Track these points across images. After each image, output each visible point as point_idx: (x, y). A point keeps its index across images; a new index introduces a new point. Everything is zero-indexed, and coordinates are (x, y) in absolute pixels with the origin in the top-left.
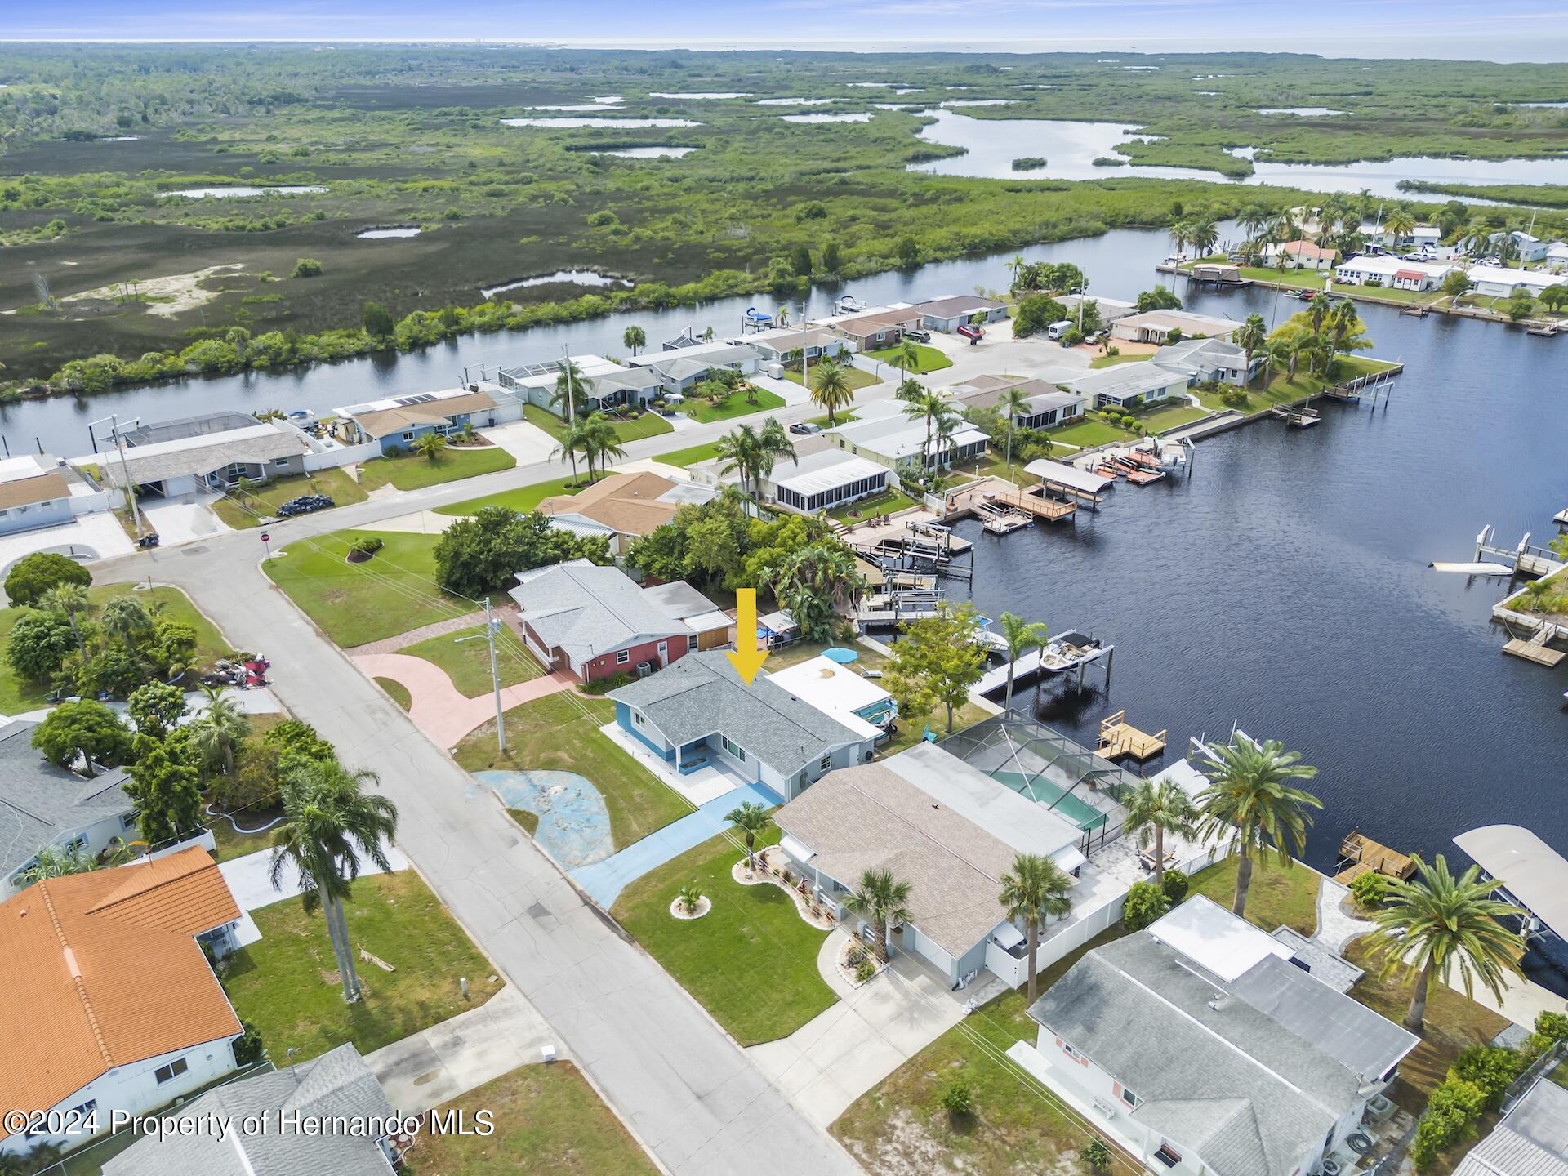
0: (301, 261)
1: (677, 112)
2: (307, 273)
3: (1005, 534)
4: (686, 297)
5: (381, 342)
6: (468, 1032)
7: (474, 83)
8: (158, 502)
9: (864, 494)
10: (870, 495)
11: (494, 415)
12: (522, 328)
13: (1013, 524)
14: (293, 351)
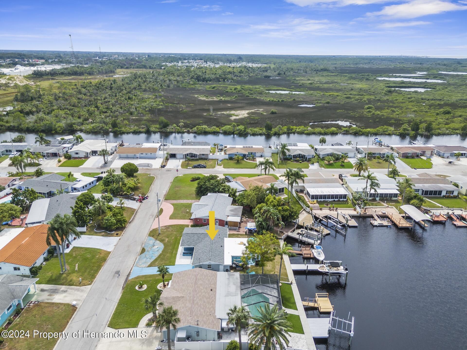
0: (272, 110)
1: (440, 78)
2: (273, 113)
3: (376, 226)
4: (366, 133)
5: (266, 132)
6: (70, 291)
7: (385, 67)
8: (174, 159)
9: (336, 200)
10: (339, 201)
11: (263, 154)
12: (308, 134)
13: (382, 224)
14: (245, 131)
